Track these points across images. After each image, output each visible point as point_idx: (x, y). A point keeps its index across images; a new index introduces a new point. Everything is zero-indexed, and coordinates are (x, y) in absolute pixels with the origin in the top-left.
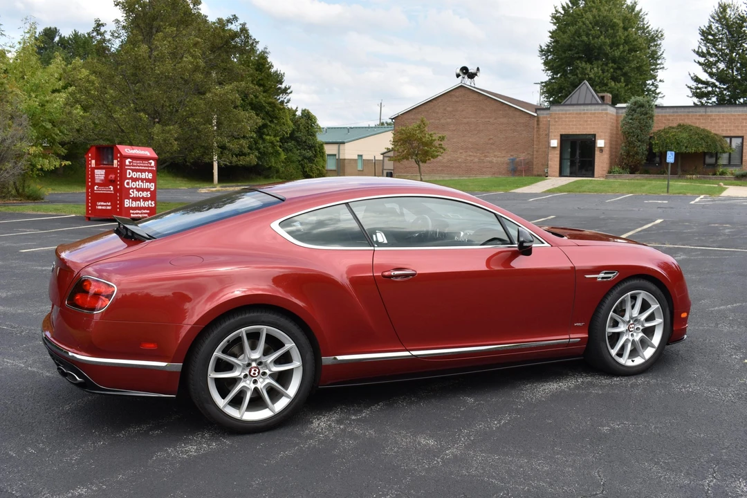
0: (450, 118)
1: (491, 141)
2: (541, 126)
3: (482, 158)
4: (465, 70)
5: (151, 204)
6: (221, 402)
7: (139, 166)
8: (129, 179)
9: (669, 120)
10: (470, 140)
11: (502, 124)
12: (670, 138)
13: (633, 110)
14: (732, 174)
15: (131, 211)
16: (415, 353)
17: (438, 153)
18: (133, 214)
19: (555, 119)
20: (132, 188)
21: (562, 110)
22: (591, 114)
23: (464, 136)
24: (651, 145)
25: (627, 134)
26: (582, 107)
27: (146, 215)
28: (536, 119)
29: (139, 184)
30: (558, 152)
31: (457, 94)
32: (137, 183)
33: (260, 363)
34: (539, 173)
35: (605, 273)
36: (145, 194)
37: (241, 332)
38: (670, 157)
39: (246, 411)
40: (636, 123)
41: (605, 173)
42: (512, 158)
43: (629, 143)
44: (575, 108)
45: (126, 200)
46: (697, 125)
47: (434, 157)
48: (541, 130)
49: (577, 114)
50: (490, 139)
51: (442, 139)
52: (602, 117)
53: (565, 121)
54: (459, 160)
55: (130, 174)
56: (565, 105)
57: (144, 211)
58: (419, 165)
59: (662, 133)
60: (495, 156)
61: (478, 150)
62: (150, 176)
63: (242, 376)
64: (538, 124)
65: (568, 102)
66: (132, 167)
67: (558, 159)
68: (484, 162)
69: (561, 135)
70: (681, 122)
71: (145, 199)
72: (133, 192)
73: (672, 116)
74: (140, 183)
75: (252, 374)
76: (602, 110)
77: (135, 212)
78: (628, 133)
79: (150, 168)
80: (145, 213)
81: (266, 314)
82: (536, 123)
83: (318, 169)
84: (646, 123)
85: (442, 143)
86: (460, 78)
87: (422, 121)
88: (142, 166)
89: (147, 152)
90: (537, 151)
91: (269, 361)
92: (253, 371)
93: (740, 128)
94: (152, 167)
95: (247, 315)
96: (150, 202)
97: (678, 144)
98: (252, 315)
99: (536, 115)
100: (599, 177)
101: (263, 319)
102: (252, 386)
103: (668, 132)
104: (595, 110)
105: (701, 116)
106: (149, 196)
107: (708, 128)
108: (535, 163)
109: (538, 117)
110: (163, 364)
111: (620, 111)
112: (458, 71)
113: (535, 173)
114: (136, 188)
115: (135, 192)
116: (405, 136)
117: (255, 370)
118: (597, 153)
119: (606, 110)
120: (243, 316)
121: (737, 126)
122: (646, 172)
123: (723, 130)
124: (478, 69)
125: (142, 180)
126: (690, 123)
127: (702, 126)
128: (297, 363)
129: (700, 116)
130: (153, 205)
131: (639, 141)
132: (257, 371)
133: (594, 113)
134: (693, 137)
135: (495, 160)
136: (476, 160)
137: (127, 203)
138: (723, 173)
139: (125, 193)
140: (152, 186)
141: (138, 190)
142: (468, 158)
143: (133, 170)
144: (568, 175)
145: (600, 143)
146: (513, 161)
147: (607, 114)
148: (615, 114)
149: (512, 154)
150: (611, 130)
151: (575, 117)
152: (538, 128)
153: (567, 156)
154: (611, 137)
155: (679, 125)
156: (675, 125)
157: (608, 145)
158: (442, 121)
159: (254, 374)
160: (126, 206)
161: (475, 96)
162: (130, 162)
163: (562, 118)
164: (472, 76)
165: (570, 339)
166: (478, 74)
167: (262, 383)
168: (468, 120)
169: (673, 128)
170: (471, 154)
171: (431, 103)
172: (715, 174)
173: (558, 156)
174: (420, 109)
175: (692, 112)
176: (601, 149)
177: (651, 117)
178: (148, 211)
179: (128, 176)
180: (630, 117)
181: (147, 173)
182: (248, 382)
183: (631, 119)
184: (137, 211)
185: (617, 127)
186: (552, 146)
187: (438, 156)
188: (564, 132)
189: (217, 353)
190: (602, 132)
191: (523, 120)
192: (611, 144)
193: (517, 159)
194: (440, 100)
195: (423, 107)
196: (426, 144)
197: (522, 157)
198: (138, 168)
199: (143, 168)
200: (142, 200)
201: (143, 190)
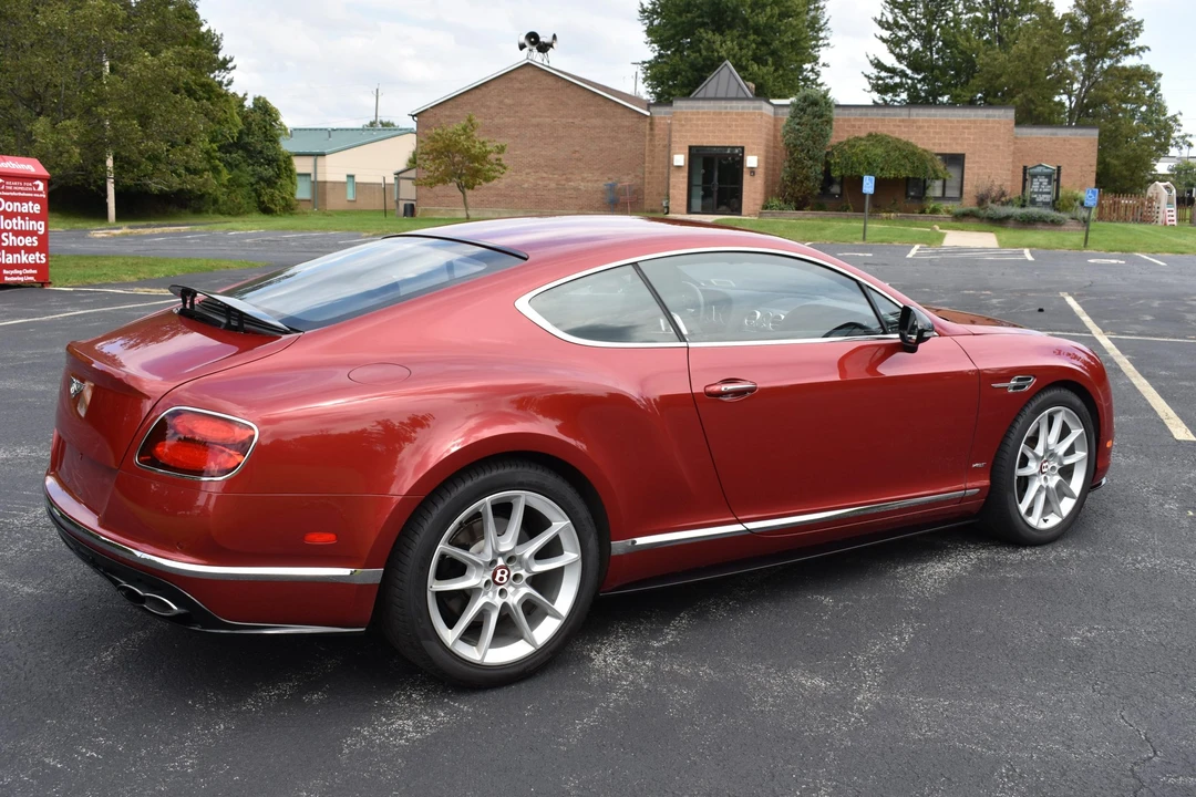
0: (508, 117)
1: (577, 155)
2: (656, 132)
3: (563, 182)
4: (533, 38)
5: (39, 258)
6: (450, 636)
7: (17, 191)
9: (854, 126)
10: (543, 153)
11: (594, 128)
12: (857, 154)
13: (802, 110)
14: (948, 212)
15: (5, 272)
16: (752, 526)
17: (493, 174)
18: (9, 276)
19: (680, 121)
20: (5, 230)
21: (692, 108)
22: (737, 114)
23: (532, 147)
24: (827, 164)
25: (792, 148)
26: (723, 103)
27: (32, 278)
28: (648, 120)
29: (18, 223)
30: (686, 174)
31: (521, 77)
32: (14, 220)
33: (510, 559)
34: (654, 208)
35: (1019, 380)
36: (28, 241)
37: (485, 503)
38: (868, 185)
39: (491, 647)
40: (806, 131)
41: (758, 208)
42: (610, 182)
43: (796, 162)
44: (712, 103)
46: (897, 135)
47: (488, 180)
48: (657, 138)
49: (714, 113)
50: (575, 152)
51: (501, 150)
52: (754, 120)
53: (697, 125)
54: (526, 185)
56: (695, 99)
57: (27, 272)
58: (464, 193)
59: (846, 147)
60: (583, 179)
61: (556, 169)
62: (37, 208)
63: (482, 585)
64: (652, 129)
65: (701, 95)
66: (5, 193)
67: (685, 186)
68: (566, 189)
69: (690, 148)
70: (873, 130)
71: (29, 250)
72: (7, 237)
73: (860, 120)
74: (20, 222)
75: (497, 579)
76: (754, 108)
77: (12, 272)
78: (795, 146)
79: (36, 195)
80: (30, 275)
81: (526, 469)
82: (648, 126)
83: (283, 198)
84: (822, 130)
85: (500, 156)
86: (526, 50)
87: (470, 120)
88: (22, 192)
89: (29, 166)
90: (650, 173)
91: (527, 556)
92: (499, 575)
93: (960, 141)
94: (41, 192)
95: (494, 473)
96: (37, 254)
97: (869, 164)
98: (501, 471)
99: (648, 114)
100: (749, 215)
101: (520, 479)
102: (498, 601)
103: (854, 146)
104: (743, 108)
105: (903, 121)
106: (36, 244)
107: (913, 141)
108: (646, 191)
109: (651, 117)
110: (346, 572)
111: (780, 111)
112: (523, 39)
113: (647, 207)
114: (12, 230)
115: (11, 237)
116: (441, 144)
117: (503, 573)
118: (746, 177)
119: (760, 108)
120: (488, 475)
121: (955, 139)
122: (821, 207)
123: (934, 144)
124: (554, 37)
125: (23, 216)
126: (885, 133)
127: (904, 137)
128: (570, 556)
129: (900, 121)
130: (44, 261)
131: (810, 159)
132: (506, 572)
133: (742, 114)
134: (892, 154)
135: (582, 186)
136: (553, 185)
138: (934, 211)
140: (40, 227)
141: (17, 233)
142: (540, 182)
143: (6, 199)
144: (700, 210)
145: (751, 161)
146: (612, 188)
147: (761, 115)
148: (772, 115)
149: (610, 176)
150: (768, 140)
151: (713, 119)
152: (652, 135)
153: (698, 180)
154: (767, 152)
155: (870, 135)
156: (863, 134)
157: (762, 165)
158: (497, 121)
159: (501, 579)
161: (550, 81)
163: (691, 120)
164: (544, 48)
165: (966, 489)
166: (554, 45)
167: (514, 594)
168: (538, 120)
169: (861, 139)
170: (545, 175)
171: (477, 91)
172: (923, 212)
173: (686, 180)
174: (459, 99)
175: (889, 115)
176: (752, 171)
177: (829, 122)
178: (35, 272)
180: (798, 121)
181: (31, 204)
182: (491, 594)
183: (798, 124)
184: (16, 272)
185: (775, 137)
186: (675, 164)
187: (494, 178)
188: (695, 142)
189: (442, 547)
190: (753, 143)
191: (628, 121)
192: (767, 163)
193: (619, 185)
194: (492, 86)
195: (466, 97)
196: (475, 158)
197: (627, 181)
198: (14, 194)
199: (24, 194)
200: (23, 252)
201: (25, 233)
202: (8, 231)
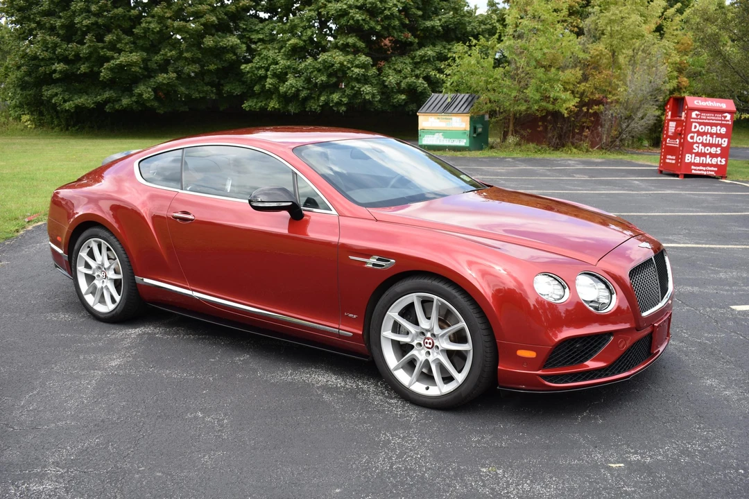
5: (721, 161)
6: (83, 290)
7: (709, 120)
8: (694, 132)
15: (693, 167)
18: (695, 170)
20: (697, 143)
27: (713, 173)
29: (708, 139)
32: (705, 137)
33: (105, 269)
36: (713, 150)
37: (91, 241)
45: (687, 155)
55: (696, 127)
57: (710, 168)
62: (723, 130)
63: (96, 275)
66: (699, 120)
71: (712, 156)
72: (698, 147)
77: (698, 168)
79: (723, 122)
80: (711, 171)
88: (713, 120)
89: (723, 104)
94: (728, 121)
95: (94, 229)
96: (719, 159)
106: (719, 152)
110: (61, 251)
114: (702, 143)
115: (701, 147)
125: (712, 135)
130: (724, 163)
132: (105, 274)
137: (688, 158)
139: (688, 148)
140: (724, 142)
141: (705, 145)
143: (700, 124)
159: (103, 276)
160: (686, 161)
162: (697, 115)
178: (716, 169)
179: (693, 129)
181: (719, 127)
184: (701, 168)
198: (707, 121)
199: (714, 121)
200: (708, 156)
201: (711, 145)
202: (699, 143)
